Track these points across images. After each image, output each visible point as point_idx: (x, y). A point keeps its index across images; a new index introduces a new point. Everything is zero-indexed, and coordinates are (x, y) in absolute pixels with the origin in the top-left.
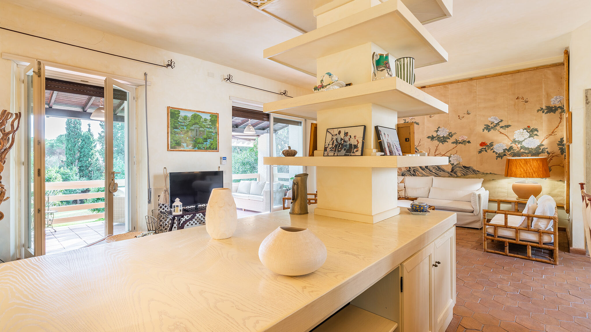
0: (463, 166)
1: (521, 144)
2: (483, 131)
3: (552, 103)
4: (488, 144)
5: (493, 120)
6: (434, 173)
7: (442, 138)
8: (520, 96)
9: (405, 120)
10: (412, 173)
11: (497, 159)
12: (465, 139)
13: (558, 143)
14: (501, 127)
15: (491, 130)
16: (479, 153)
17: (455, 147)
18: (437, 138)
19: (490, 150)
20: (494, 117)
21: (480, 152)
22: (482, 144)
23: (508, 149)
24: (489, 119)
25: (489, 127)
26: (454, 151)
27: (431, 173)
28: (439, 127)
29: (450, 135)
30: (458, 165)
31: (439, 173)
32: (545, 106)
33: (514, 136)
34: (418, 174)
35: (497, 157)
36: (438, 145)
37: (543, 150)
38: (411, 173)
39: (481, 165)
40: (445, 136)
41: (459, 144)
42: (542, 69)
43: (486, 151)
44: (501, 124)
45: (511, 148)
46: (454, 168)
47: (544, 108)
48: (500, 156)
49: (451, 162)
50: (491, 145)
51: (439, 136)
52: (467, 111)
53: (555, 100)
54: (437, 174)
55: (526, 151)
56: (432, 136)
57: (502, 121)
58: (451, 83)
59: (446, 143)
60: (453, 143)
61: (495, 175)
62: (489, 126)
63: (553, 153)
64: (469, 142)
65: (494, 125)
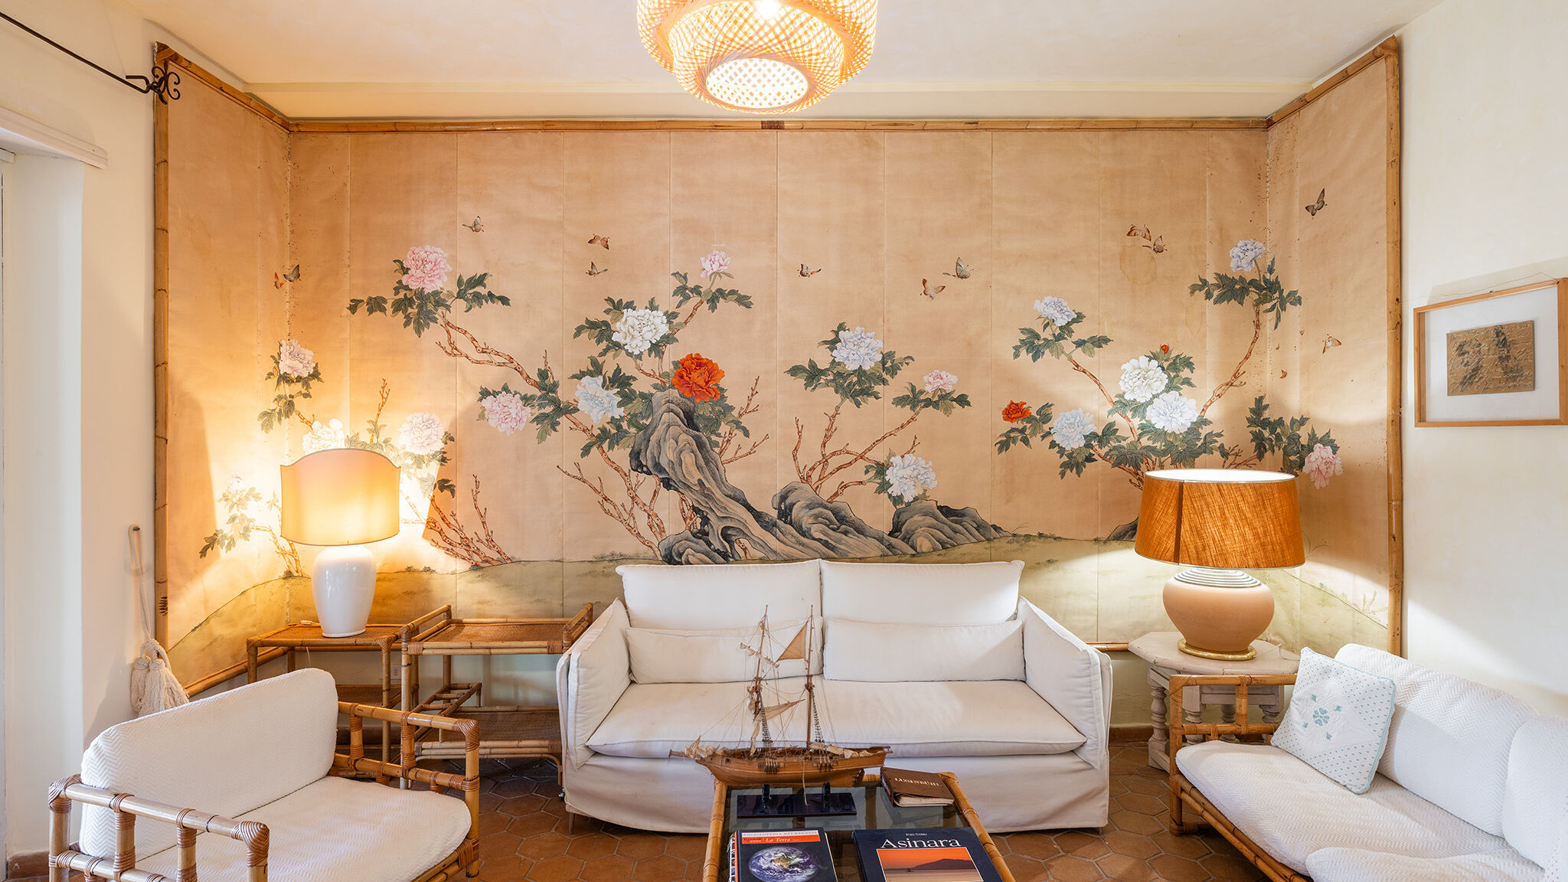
0: (938, 508)
1: (1143, 417)
2: (1016, 355)
3: (1233, 264)
4: (1033, 412)
5: (1051, 312)
6: (819, 540)
7: (855, 379)
8: (1140, 226)
9: (685, 277)
10: (717, 545)
11: (1063, 474)
12: (949, 389)
13: (1249, 415)
14: (1080, 344)
15: (1043, 353)
16: (1000, 450)
17: (909, 422)
18: (831, 377)
19: (1039, 436)
20: (1056, 299)
21: (1004, 446)
22: (1014, 411)
23: (1100, 434)
24: (1039, 306)
25: (1036, 341)
26: (905, 438)
27: (803, 544)
28: (841, 327)
29: (889, 364)
30: (917, 505)
31: (839, 541)
32: (1215, 273)
33: (1121, 383)
34: (745, 550)
35: (1065, 465)
36: (838, 408)
37: (1208, 440)
38: (709, 544)
39: (1007, 502)
40: (866, 368)
41: (926, 406)
42: (1204, 133)
43: (1026, 441)
44: (1081, 331)
45: (1110, 430)
46: (903, 517)
47: (1211, 280)
48: (1075, 463)
49: (889, 491)
50: (1045, 415)
51: (839, 369)
52: (957, 264)
53: (1242, 255)
54: (832, 548)
55: (1158, 445)
56: (812, 365)
57: (1079, 318)
58: (895, 126)
59: (872, 399)
60: (900, 401)
61: (1058, 543)
62: (1038, 337)
63: (1236, 455)
64: (963, 401)
65: (1054, 335)
